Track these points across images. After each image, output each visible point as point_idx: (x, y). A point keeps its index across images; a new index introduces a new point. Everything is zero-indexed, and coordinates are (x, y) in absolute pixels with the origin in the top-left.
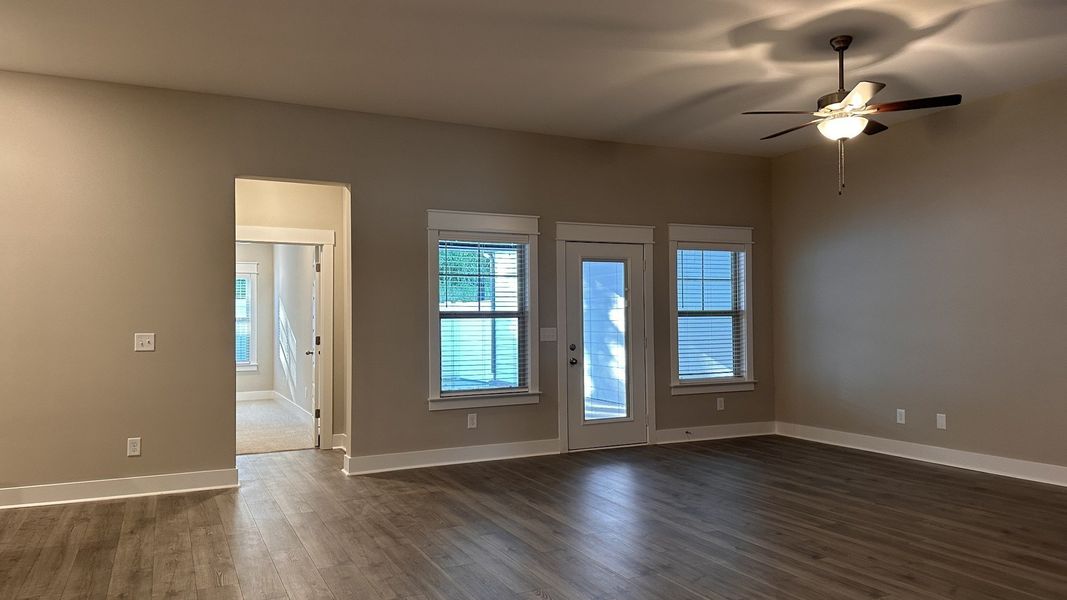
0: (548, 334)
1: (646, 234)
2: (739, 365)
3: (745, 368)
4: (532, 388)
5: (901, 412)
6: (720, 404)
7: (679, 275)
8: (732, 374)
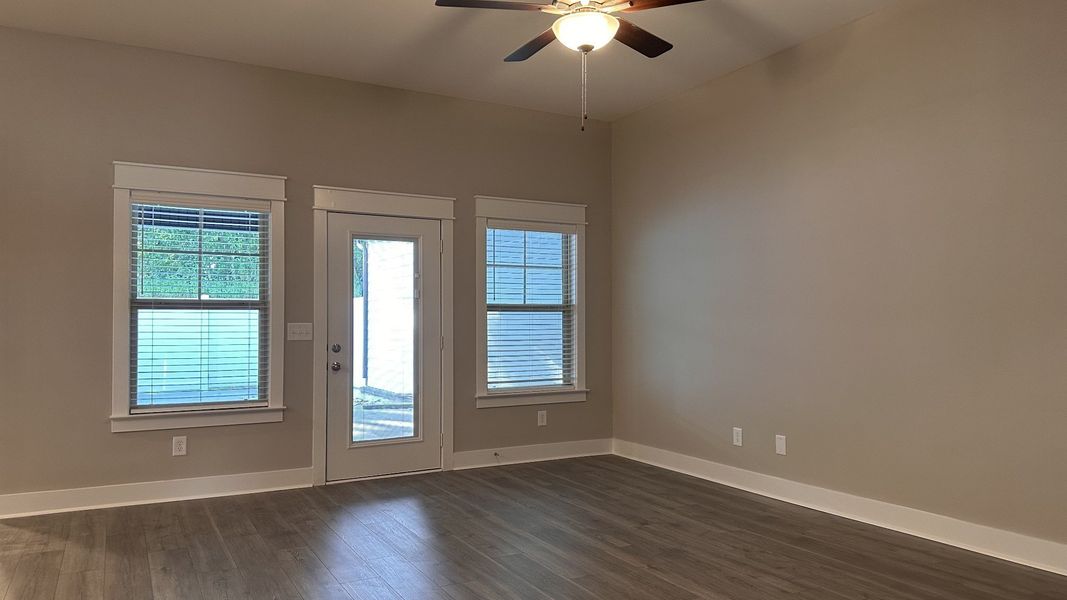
0: (299, 331)
1: (444, 207)
2: (569, 371)
3: (575, 374)
4: (275, 402)
5: (737, 430)
6: (542, 418)
7: (489, 259)
8: (561, 382)
